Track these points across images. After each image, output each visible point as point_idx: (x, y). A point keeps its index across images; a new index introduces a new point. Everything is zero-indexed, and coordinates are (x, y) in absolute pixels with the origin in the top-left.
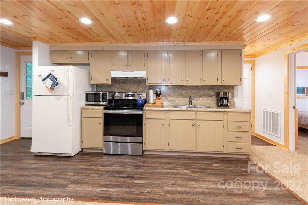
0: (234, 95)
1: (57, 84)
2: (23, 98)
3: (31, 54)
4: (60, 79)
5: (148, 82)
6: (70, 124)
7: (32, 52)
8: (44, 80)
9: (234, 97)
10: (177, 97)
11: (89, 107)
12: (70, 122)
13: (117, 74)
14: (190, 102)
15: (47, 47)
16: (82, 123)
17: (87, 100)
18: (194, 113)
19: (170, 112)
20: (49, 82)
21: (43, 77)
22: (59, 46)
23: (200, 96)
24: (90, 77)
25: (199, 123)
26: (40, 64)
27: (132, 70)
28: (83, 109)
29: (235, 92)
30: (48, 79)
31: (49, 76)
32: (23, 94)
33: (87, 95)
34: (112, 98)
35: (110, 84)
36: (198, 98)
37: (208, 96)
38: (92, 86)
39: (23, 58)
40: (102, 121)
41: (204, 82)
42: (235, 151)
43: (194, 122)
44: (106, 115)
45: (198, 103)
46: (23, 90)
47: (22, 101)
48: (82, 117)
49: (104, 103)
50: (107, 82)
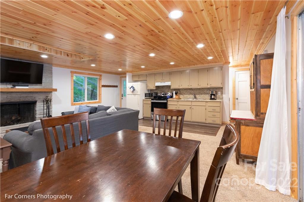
0: (223, 93)
1: (135, 90)
2: (122, 96)
3: (126, 77)
4: (135, 88)
5: (172, 88)
6: (139, 106)
7: (126, 76)
8: (130, 88)
9: (223, 94)
10: (189, 94)
11: (146, 99)
12: (138, 105)
13: (158, 84)
14: (195, 97)
15: (131, 74)
16: (143, 106)
17: (145, 97)
18: (191, 102)
19: (179, 102)
20: (132, 89)
21: (130, 87)
22: (135, 73)
23: (202, 94)
24: (147, 86)
25: (193, 107)
26: (129, 82)
27: (164, 82)
28: (144, 100)
29: (223, 91)
30: (132, 88)
31: (132, 87)
32: (122, 95)
33: (146, 94)
34: (156, 96)
35: (155, 89)
36: (200, 95)
37: (207, 94)
38: (148, 90)
39: (123, 79)
40: (150, 105)
41: (200, 86)
42: (211, 122)
43: (191, 106)
44: (152, 103)
45: (200, 98)
46: (123, 93)
47: (122, 98)
48: (143, 104)
49: (152, 98)
50: (154, 88)
